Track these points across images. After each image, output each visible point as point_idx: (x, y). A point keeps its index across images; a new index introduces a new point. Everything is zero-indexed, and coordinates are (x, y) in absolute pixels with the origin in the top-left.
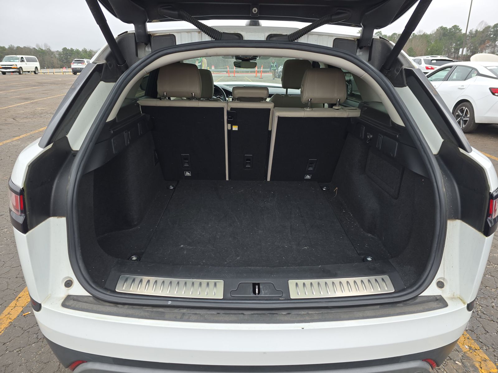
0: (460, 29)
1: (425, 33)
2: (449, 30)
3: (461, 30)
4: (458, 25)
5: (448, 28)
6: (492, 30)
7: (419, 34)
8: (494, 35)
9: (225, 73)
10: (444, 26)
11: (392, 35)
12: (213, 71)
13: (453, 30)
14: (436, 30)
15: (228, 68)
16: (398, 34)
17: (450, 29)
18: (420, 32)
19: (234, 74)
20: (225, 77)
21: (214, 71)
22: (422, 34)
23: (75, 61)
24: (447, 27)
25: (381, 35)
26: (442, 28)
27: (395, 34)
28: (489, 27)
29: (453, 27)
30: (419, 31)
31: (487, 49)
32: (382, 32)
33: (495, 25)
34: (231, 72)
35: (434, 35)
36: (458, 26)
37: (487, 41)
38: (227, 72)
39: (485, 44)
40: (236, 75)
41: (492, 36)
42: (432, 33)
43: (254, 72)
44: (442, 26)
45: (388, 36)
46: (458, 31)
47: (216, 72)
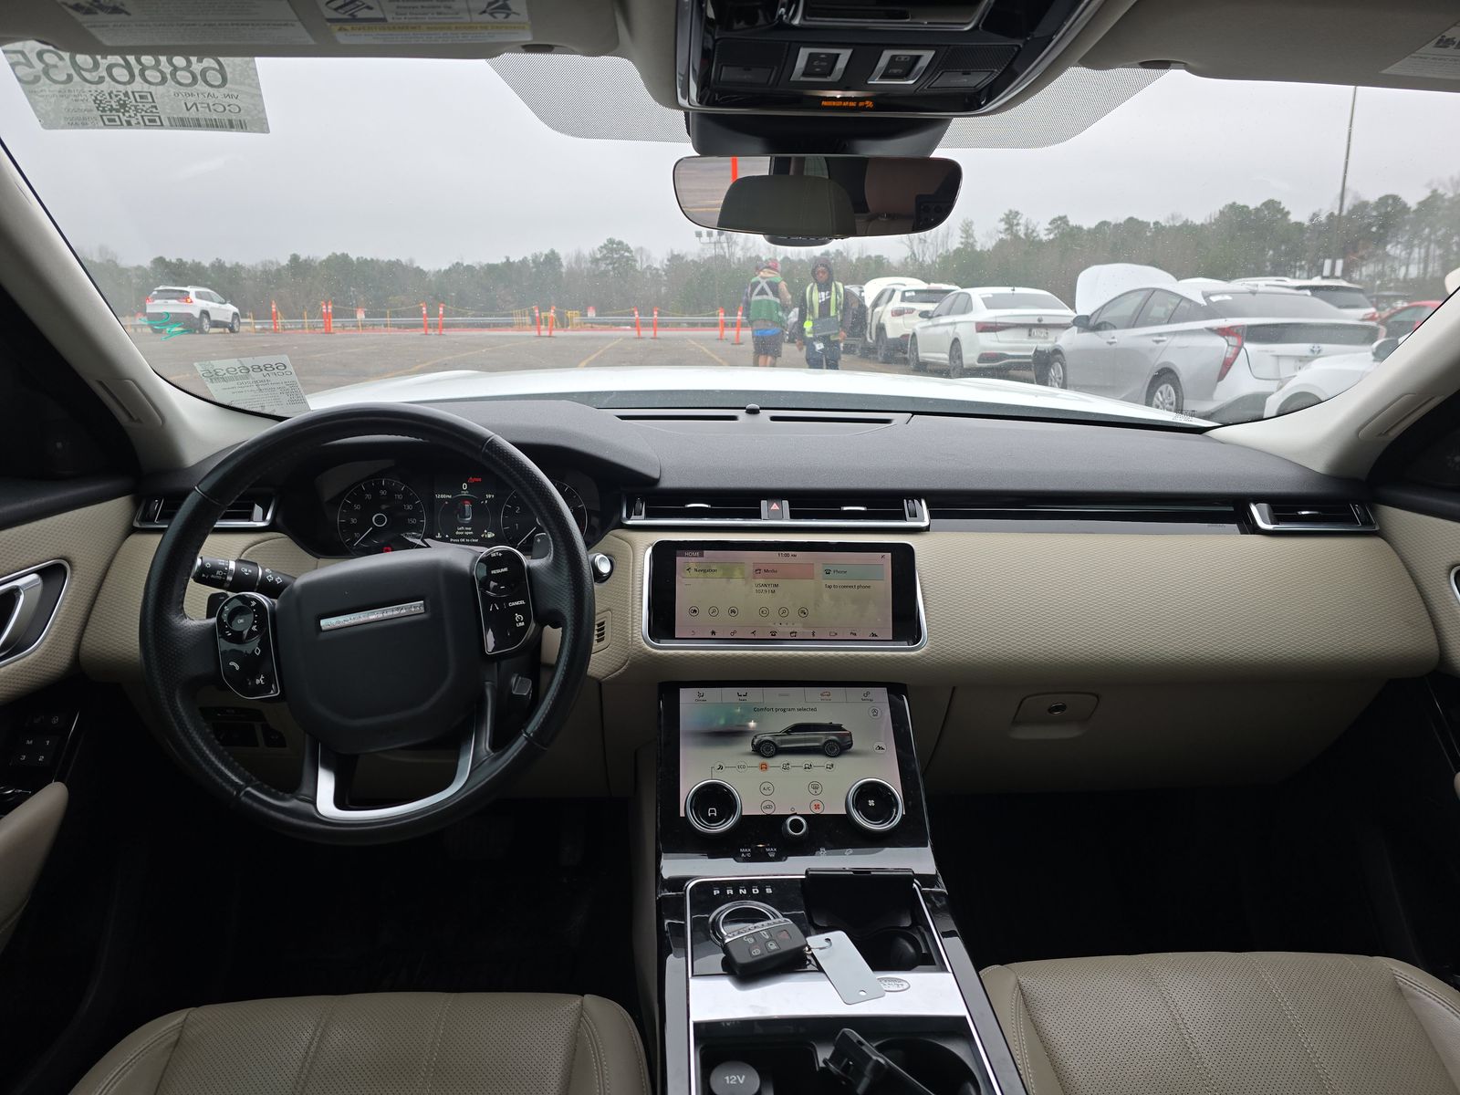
0: (1286, 210)
1: (1187, 220)
2: (1253, 212)
3: (1288, 213)
4: (1277, 199)
5: (1252, 207)
6: (1374, 213)
7: (1171, 223)
8: (1381, 227)
9: (629, 327)
10: (1241, 202)
11: (1097, 227)
12: (592, 323)
13: (1266, 212)
14: (1218, 213)
15: (636, 313)
16: (1113, 223)
17: (1257, 210)
18: (1173, 218)
19: (655, 330)
20: (627, 338)
21: (595, 323)
22: (1177, 225)
23: (158, 291)
24: (1247, 204)
25: (1068, 225)
26: (1233, 207)
27: (1104, 223)
28: (1364, 205)
29: (1264, 204)
30: (1170, 216)
31: (1366, 265)
32: (1069, 218)
33: (1380, 199)
34: (646, 325)
35: (1214, 227)
36: (1280, 203)
37: (1361, 242)
38: (634, 325)
39: (1355, 251)
40: (660, 333)
41: (1374, 229)
42: (1208, 221)
43: (715, 325)
44: (1234, 203)
45: (1085, 228)
46: (1279, 216)
47: (599, 324)
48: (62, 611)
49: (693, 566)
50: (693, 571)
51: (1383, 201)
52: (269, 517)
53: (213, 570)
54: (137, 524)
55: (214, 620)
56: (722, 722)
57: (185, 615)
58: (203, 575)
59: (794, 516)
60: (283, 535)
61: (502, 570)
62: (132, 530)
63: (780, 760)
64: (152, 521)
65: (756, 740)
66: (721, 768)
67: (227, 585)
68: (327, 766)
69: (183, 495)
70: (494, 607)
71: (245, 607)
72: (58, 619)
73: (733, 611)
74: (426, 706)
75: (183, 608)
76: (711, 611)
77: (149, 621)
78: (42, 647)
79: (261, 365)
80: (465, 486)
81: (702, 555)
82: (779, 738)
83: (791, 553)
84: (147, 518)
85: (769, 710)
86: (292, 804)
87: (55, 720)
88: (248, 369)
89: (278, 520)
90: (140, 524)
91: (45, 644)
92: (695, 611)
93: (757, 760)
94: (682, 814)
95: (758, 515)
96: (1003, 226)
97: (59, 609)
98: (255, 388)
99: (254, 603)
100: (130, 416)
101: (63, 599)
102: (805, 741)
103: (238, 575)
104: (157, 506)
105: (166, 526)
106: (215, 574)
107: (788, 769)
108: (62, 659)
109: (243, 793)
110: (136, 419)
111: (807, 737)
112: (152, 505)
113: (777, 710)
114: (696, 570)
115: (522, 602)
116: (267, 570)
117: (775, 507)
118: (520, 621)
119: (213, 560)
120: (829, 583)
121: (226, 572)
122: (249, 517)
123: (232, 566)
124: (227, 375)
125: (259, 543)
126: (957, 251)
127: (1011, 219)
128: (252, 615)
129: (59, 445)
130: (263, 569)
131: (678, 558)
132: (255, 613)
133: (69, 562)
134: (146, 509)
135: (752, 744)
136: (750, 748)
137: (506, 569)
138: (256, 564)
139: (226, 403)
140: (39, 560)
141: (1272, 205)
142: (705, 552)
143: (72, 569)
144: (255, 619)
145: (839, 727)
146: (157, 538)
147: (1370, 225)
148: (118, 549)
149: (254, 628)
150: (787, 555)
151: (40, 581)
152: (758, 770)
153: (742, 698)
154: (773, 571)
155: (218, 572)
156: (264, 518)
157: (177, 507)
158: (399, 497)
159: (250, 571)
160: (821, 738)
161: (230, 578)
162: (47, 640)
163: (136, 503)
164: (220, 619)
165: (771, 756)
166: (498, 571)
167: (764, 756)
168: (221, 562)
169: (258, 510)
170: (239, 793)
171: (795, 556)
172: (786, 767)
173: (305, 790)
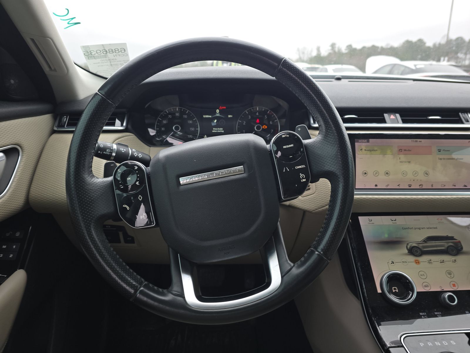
6: (454, 43)
8: (456, 48)
13: (418, 43)
28: (451, 40)
46: (422, 44)
48: (18, 174)
49: (364, 148)
50: (363, 150)
51: (457, 39)
52: (124, 124)
53: (104, 149)
54: (55, 129)
55: (111, 178)
56: (386, 236)
57: (93, 175)
58: (99, 152)
59: (404, 122)
60: (133, 135)
61: (290, 146)
62: (53, 132)
63: (425, 258)
64: (63, 126)
65: (409, 246)
66: (393, 263)
67: (112, 158)
68: (187, 272)
69: (80, 114)
70: (286, 170)
71: (130, 170)
72: (16, 179)
73: (387, 173)
74: (248, 233)
75: (92, 171)
76: (375, 173)
77: (72, 179)
78: (7, 195)
79: (113, 49)
80: (218, 111)
81: (368, 142)
82: (421, 245)
83: (418, 140)
84: (61, 125)
85: (411, 229)
86: (169, 297)
87: (18, 234)
88: (106, 51)
89: (129, 127)
90: (57, 128)
91: (9, 193)
92: (365, 173)
93: (412, 258)
94: (379, 291)
95: (384, 121)
96: (330, 48)
97: (16, 173)
98: (109, 64)
99: (136, 168)
100: (50, 67)
101: (18, 167)
102: (436, 246)
103: (118, 153)
104: (66, 119)
105: (74, 129)
106: (106, 151)
107: (431, 263)
108: (19, 202)
109: (138, 292)
110: (53, 69)
111: (437, 244)
112: (63, 119)
113: (415, 229)
114: (365, 150)
115: (303, 166)
116: (134, 150)
117: (392, 117)
118: (303, 178)
119: (105, 143)
120: (441, 157)
121: (112, 151)
122: (113, 124)
123: (115, 147)
124: (97, 55)
125: (121, 138)
126: (315, 57)
127: (333, 46)
128: (136, 175)
129: (12, 82)
130: (131, 150)
131: (356, 144)
132: (137, 174)
133: (20, 147)
134: (60, 121)
135: (407, 249)
136: (406, 251)
137: (292, 145)
138: (127, 146)
139: (94, 72)
140: (3, 144)
141: (420, 41)
142: (370, 140)
143: (22, 151)
144: (138, 177)
145: (452, 238)
146: (70, 136)
147: (453, 47)
148: (47, 142)
149: (137, 183)
150: (416, 141)
151: (4, 158)
152: (414, 264)
153: (394, 222)
154: (409, 150)
155: (108, 150)
156: (122, 125)
157: (78, 119)
158: (185, 116)
159: (125, 150)
160: (444, 245)
161: (114, 154)
162: (10, 191)
163: (55, 118)
164: (115, 178)
165: (420, 255)
166: (288, 146)
167: (417, 256)
168: (109, 145)
169: (118, 122)
170: (136, 291)
171: (421, 141)
172: (430, 262)
173: (175, 288)
